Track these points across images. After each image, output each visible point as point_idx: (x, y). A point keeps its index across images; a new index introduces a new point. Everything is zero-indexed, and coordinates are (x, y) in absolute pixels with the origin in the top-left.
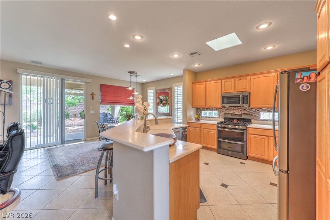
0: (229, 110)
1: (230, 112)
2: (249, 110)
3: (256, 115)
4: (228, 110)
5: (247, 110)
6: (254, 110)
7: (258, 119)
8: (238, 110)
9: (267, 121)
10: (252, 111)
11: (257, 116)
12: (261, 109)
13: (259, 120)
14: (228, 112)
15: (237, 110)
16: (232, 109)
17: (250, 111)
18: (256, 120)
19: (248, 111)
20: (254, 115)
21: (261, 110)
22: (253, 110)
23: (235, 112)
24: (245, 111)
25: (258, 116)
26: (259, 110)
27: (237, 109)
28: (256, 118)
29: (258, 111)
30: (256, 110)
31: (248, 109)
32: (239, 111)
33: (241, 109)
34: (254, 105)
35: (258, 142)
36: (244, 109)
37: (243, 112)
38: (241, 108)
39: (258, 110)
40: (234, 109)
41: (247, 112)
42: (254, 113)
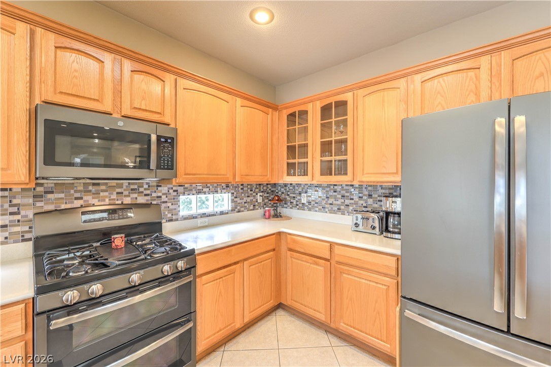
0: (62, 195)
1: (63, 207)
2: (148, 192)
3: (169, 204)
4: (50, 196)
5: (141, 189)
6: (164, 192)
7: (174, 217)
8: (106, 194)
9: (196, 217)
10: (160, 194)
11: (172, 207)
12: (182, 186)
13: (177, 220)
14: (51, 207)
15: (102, 194)
16: (81, 188)
17: (154, 195)
18: (171, 220)
19: (146, 195)
20: (163, 205)
21: (182, 188)
22: (161, 191)
23: (95, 201)
24: (135, 195)
25: (175, 209)
26: (177, 191)
27: (103, 187)
28: (170, 215)
29: (175, 193)
30: (169, 188)
31: (146, 186)
32: (114, 196)
33: (119, 190)
34: (185, 174)
35: (220, 293)
36: (132, 187)
37: (127, 201)
38: (121, 186)
39: (174, 191)
40: (90, 188)
41: (142, 200)
42: (164, 198)
